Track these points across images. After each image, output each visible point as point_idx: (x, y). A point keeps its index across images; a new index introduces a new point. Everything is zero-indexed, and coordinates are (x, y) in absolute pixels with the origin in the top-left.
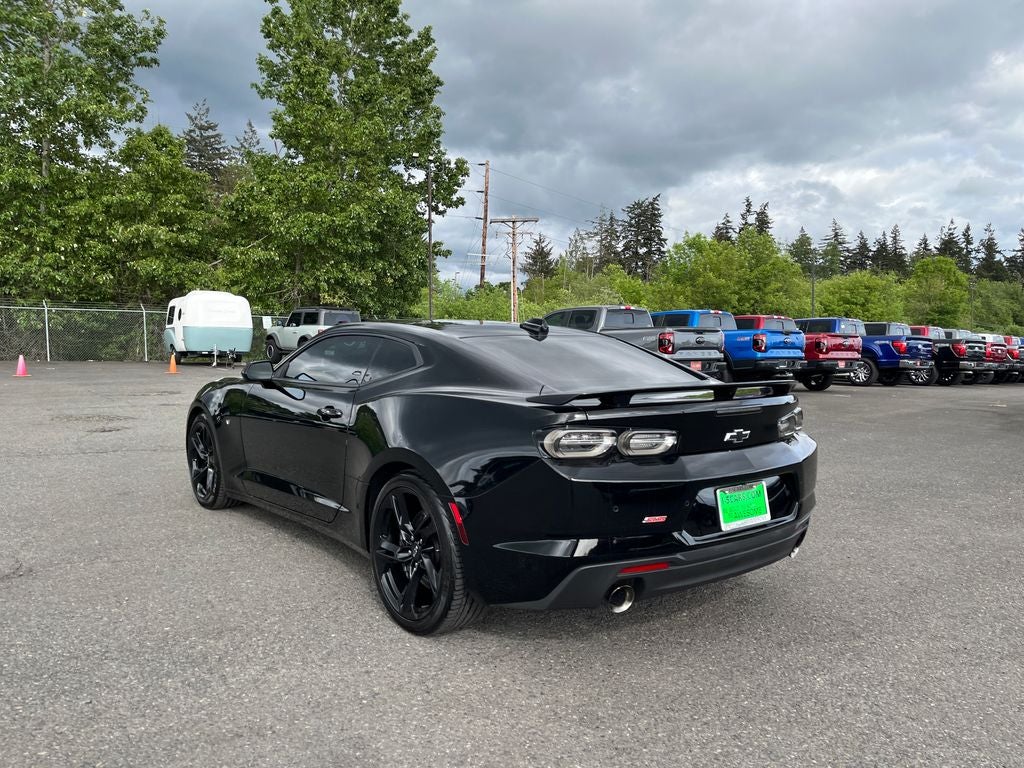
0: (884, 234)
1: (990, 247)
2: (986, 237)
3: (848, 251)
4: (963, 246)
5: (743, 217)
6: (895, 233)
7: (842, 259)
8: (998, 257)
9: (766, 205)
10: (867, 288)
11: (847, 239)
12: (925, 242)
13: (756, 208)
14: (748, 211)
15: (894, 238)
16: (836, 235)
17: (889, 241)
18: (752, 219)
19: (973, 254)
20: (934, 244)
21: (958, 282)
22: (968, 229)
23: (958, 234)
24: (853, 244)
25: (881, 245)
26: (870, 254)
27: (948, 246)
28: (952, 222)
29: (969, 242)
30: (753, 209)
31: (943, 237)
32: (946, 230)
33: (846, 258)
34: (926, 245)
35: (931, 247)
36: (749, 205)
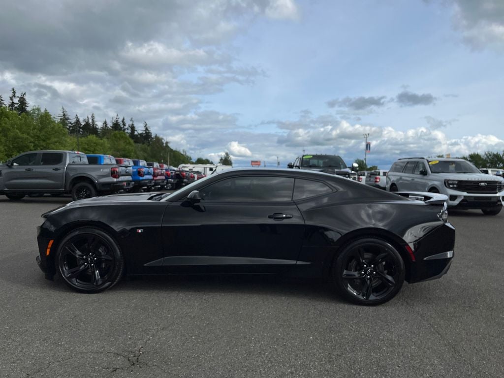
0: (88, 117)
1: (133, 128)
2: (131, 123)
3: (71, 123)
4: (122, 126)
5: (11, 99)
6: (93, 117)
7: (68, 127)
8: (136, 133)
9: (25, 94)
10: (95, 143)
11: (70, 117)
12: (105, 123)
13: (18, 94)
14: (14, 96)
15: (93, 120)
16: (64, 115)
17: (90, 121)
18: (16, 100)
19: (126, 131)
20: (110, 125)
21: (129, 143)
22: (124, 119)
23: (120, 121)
24: (73, 121)
25: (87, 123)
26: (82, 126)
27: (116, 126)
28: (117, 115)
29: (124, 125)
30: (17, 95)
31: (114, 121)
32: (115, 119)
33: (70, 127)
34: (106, 125)
35: (108, 126)
36: (14, 92)
